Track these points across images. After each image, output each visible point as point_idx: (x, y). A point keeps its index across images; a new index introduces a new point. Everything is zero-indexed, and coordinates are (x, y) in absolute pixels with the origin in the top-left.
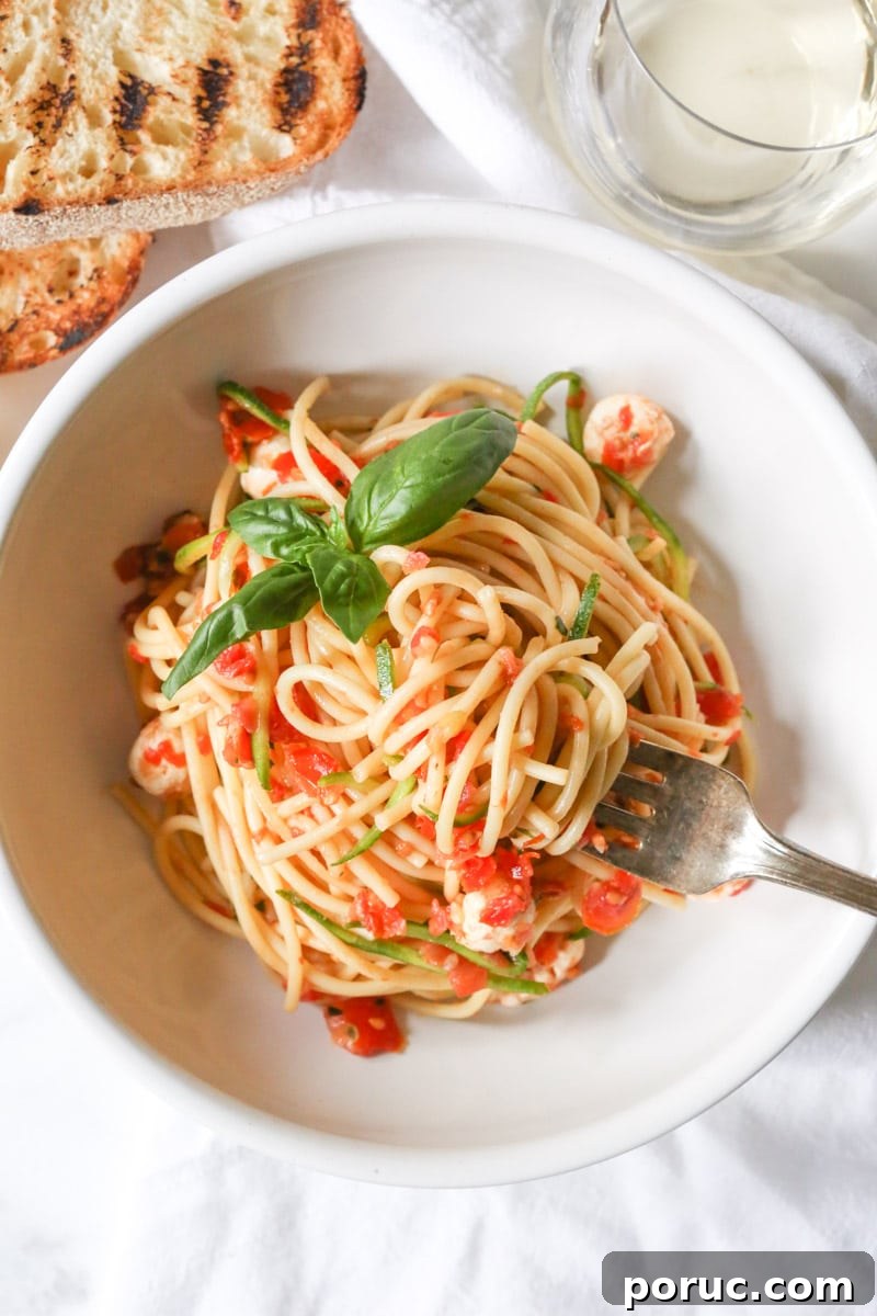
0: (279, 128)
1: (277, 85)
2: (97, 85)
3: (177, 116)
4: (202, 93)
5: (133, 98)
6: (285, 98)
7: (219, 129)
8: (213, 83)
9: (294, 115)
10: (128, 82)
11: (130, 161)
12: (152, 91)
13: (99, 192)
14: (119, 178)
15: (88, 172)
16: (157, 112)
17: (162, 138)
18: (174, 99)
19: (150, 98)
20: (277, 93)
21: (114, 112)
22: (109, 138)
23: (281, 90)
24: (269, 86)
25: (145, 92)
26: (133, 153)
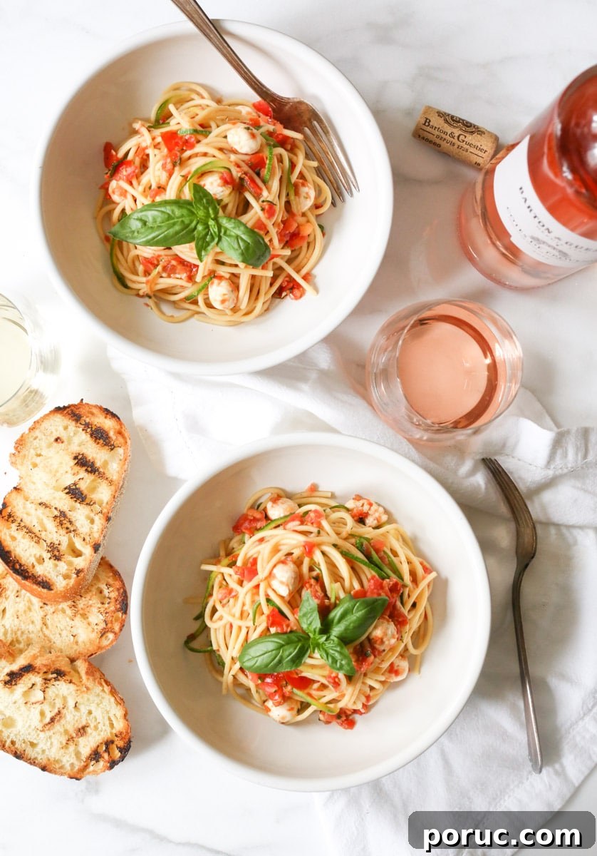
0: (112, 449)
1: (95, 441)
2: (64, 502)
3: (88, 481)
4: (84, 468)
5: (75, 493)
6: (101, 441)
7: (101, 470)
8: (82, 462)
9: (110, 442)
10: (67, 491)
11: (97, 506)
12: (75, 484)
13: (103, 521)
14: (101, 512)
15: (92, 522)
16: (83, 486)
17: (93, 489)
18: (82, 479)
19: (77, 486)
20: (98, 443)
21: (76, 501)
22: (84, 508)
23: (98, 441)
24: (94, 445)
25: (74, 487)
26: (94, 503)
